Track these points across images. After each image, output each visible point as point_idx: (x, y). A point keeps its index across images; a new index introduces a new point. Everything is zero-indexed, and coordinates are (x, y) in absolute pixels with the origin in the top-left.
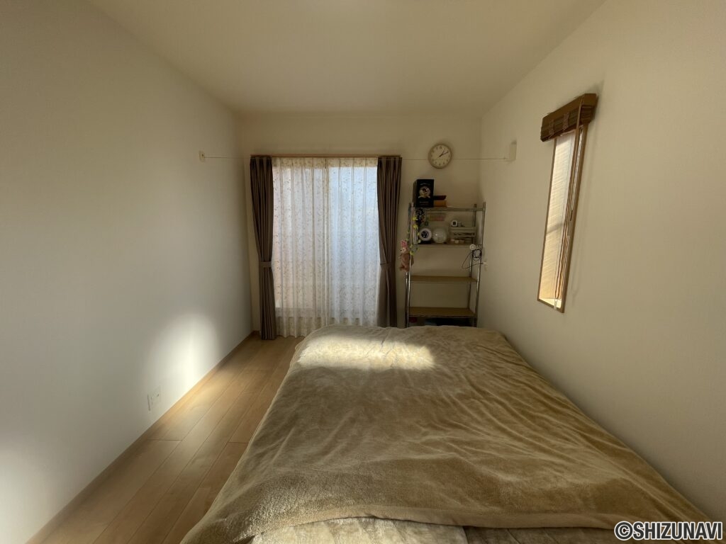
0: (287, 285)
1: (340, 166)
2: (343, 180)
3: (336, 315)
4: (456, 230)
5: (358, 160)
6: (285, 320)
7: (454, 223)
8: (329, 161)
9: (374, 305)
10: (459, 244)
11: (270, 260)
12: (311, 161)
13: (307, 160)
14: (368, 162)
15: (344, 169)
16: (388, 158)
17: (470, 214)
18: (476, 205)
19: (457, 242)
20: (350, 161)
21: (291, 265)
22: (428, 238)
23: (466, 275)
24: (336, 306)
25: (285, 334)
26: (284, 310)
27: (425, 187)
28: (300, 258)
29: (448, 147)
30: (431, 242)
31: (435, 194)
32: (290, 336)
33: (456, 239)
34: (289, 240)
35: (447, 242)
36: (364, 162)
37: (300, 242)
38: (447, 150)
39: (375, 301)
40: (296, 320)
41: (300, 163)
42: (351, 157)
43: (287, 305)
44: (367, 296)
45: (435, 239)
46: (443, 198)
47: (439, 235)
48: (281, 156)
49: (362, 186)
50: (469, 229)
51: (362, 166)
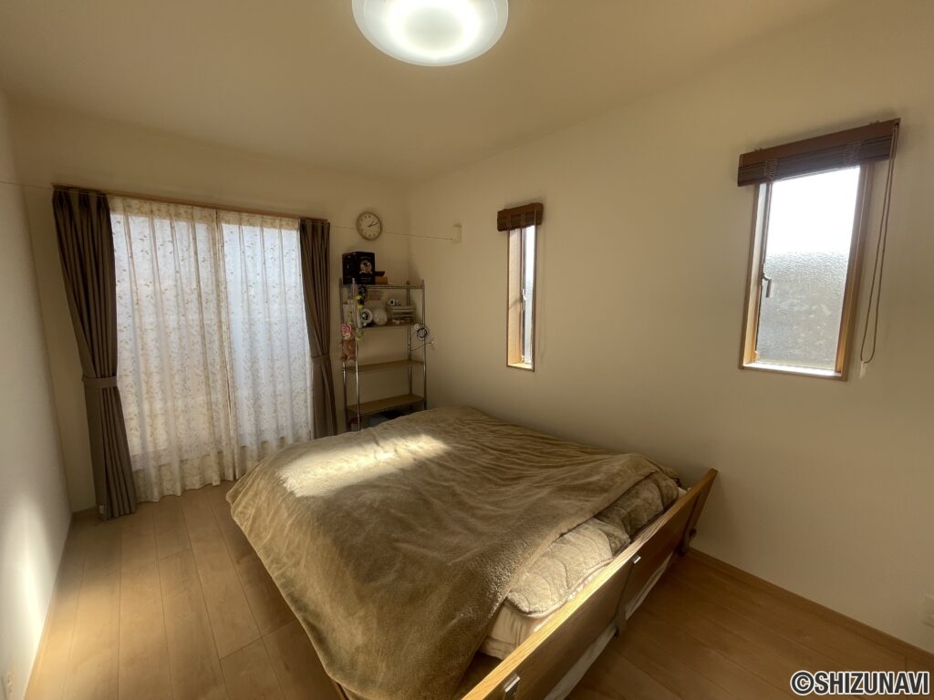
0: (151, 411)
1: (240, 224)
2: (246, 244)
3: (250, 441)
4: (395, 310)
5: (268, 219)
6: (153, 472)
7: (392, 302)
8: (222, 214)
9: (307, 413)
10: (401, 324)
11: (114, 374)
12: (190, 211)
13: (182, 209)
14: (284, 223)
15: (247, 229)
16: (314, 221)
17: (403, 292)
18: (408, 283)
19: (398, 322)
20: (258, 218)
21: (156, 378)
22: (369, 321)
23: (406, 357)
24: (248, 427)
25: (156, 496)
26: (152, 455)
27: (366, 261)
28: (176, 365)
29: (377, 218)
30: (372, 324)
31: (377, 269)
32: (164, 497)
33: (397, 320)
34: (151, 336)
35: (389, 323)
36: (277, 222)
37: (174, 337)
38: (376, 221)
39: (306, 407)
40: (176, 466)
41: (168, 211)
42: (260, 214)
43: (155, 445)
44: (294, 402)
45: (377, 320)
46: (382, 274)
47: (380, 316)
48: (126, 195)
49: (277, 253)
50: (405, 309)
51: (274, 227)
